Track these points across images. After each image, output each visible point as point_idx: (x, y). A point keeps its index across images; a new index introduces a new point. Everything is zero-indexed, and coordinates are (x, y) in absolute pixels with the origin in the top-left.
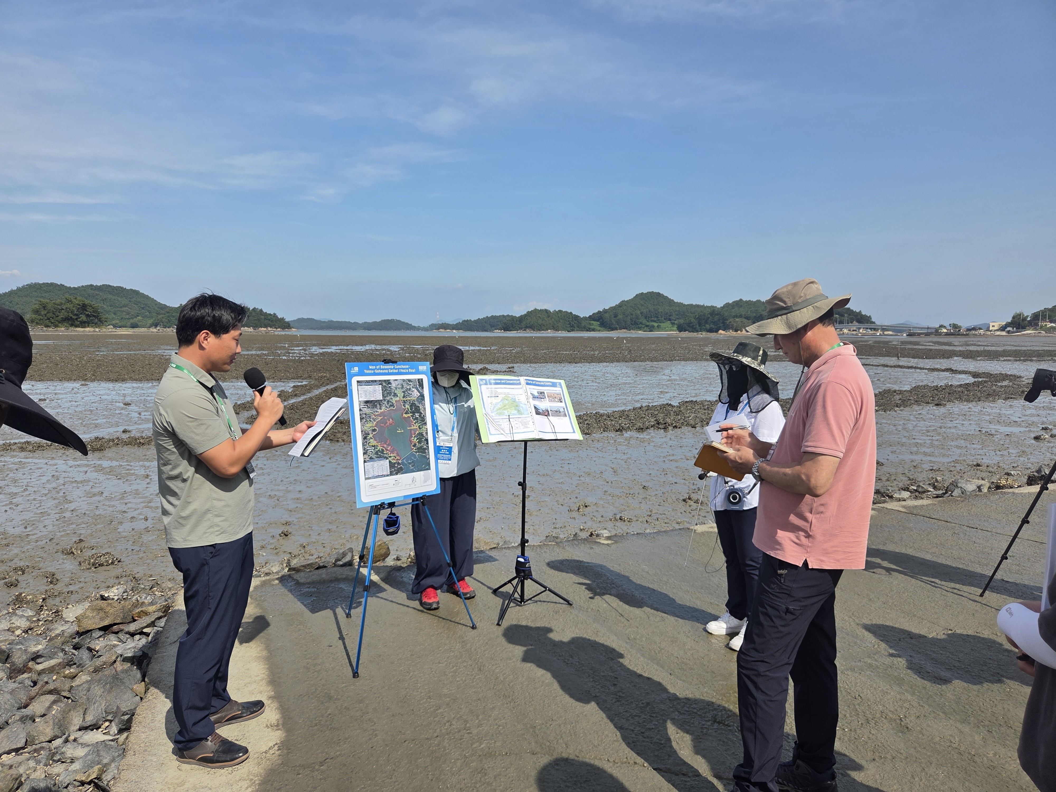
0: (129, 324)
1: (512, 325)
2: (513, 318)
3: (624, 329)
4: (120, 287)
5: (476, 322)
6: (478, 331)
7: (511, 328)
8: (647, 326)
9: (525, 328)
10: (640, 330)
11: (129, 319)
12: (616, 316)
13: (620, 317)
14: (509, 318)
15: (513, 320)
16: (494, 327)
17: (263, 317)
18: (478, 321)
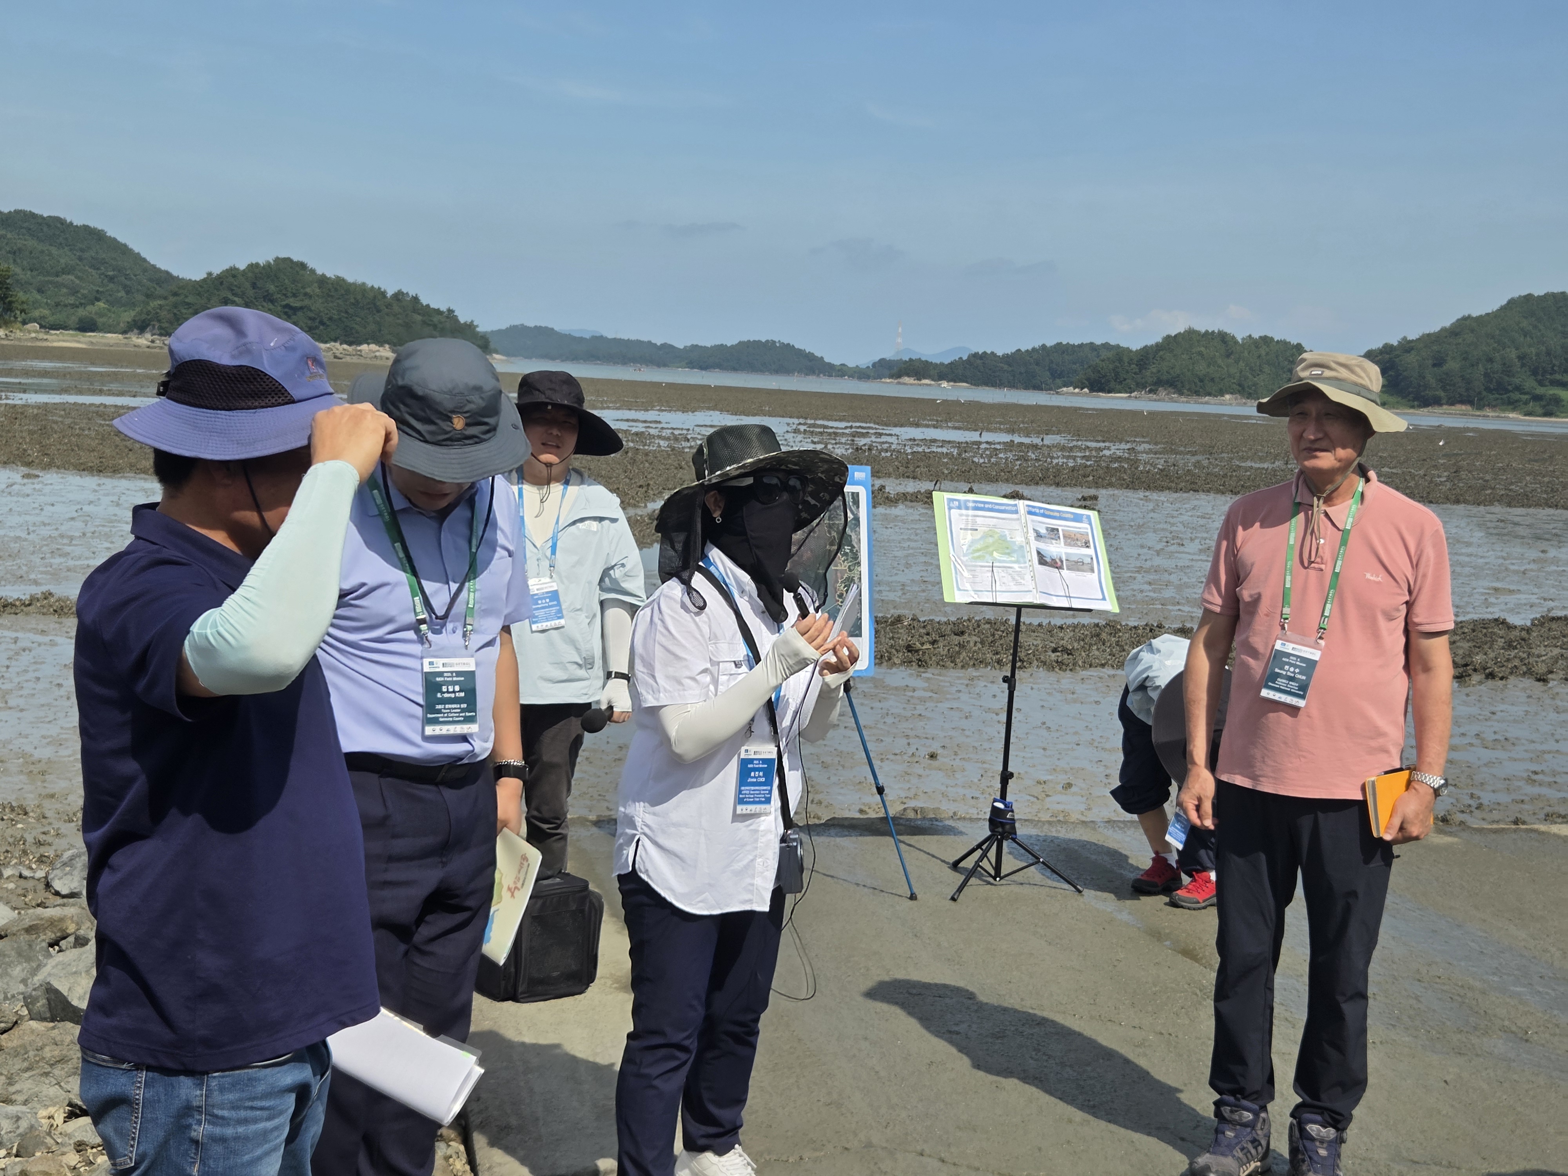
0: (73, 320)
1: (1117, 374)
2: (1119, 353)
3: (1462, 402)
4: (58, 219)
5: (1008, 359)
6: (1012, 385)
7: (1112, 384)
8: (1537, 398)
9: (1155, 386)
10: (1514, 410)
11: (75, 306)
12: (1439, 362)
13: (1452, 365)
14: (1110, 354)
15: (1120, 360)
16: (1060, 376)
17: (419, 318)
18: (1015, 359)
